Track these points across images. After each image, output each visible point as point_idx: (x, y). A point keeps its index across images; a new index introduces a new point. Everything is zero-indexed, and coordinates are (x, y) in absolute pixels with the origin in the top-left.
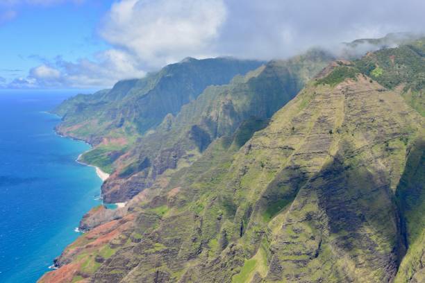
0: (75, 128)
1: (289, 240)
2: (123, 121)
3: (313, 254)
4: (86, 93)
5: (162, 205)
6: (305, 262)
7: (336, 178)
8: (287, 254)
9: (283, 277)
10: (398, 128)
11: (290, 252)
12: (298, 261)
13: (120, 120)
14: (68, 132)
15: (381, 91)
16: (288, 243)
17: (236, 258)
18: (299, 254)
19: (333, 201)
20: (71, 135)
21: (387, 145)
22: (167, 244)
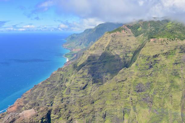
0: (68, 45)
1: (75, 83)
2: (81, 43)
3: (82, 88)
4: (76, 33)
5: (61, 71)
6: (79, 91)
7: (98, 65)
8: (73, 87)
9: (70, 94)
10: (131, 49)
11: (74, 87)
12: (76, 90)
13: (80, 43)
14: (65, 47)
15: (129, 36)
16: (74, 84)
17: (62, 87)
18: (77, 88)
19: (96, 73)
20: (66, 47)
21: (126, 55)
22: (51, 82)
